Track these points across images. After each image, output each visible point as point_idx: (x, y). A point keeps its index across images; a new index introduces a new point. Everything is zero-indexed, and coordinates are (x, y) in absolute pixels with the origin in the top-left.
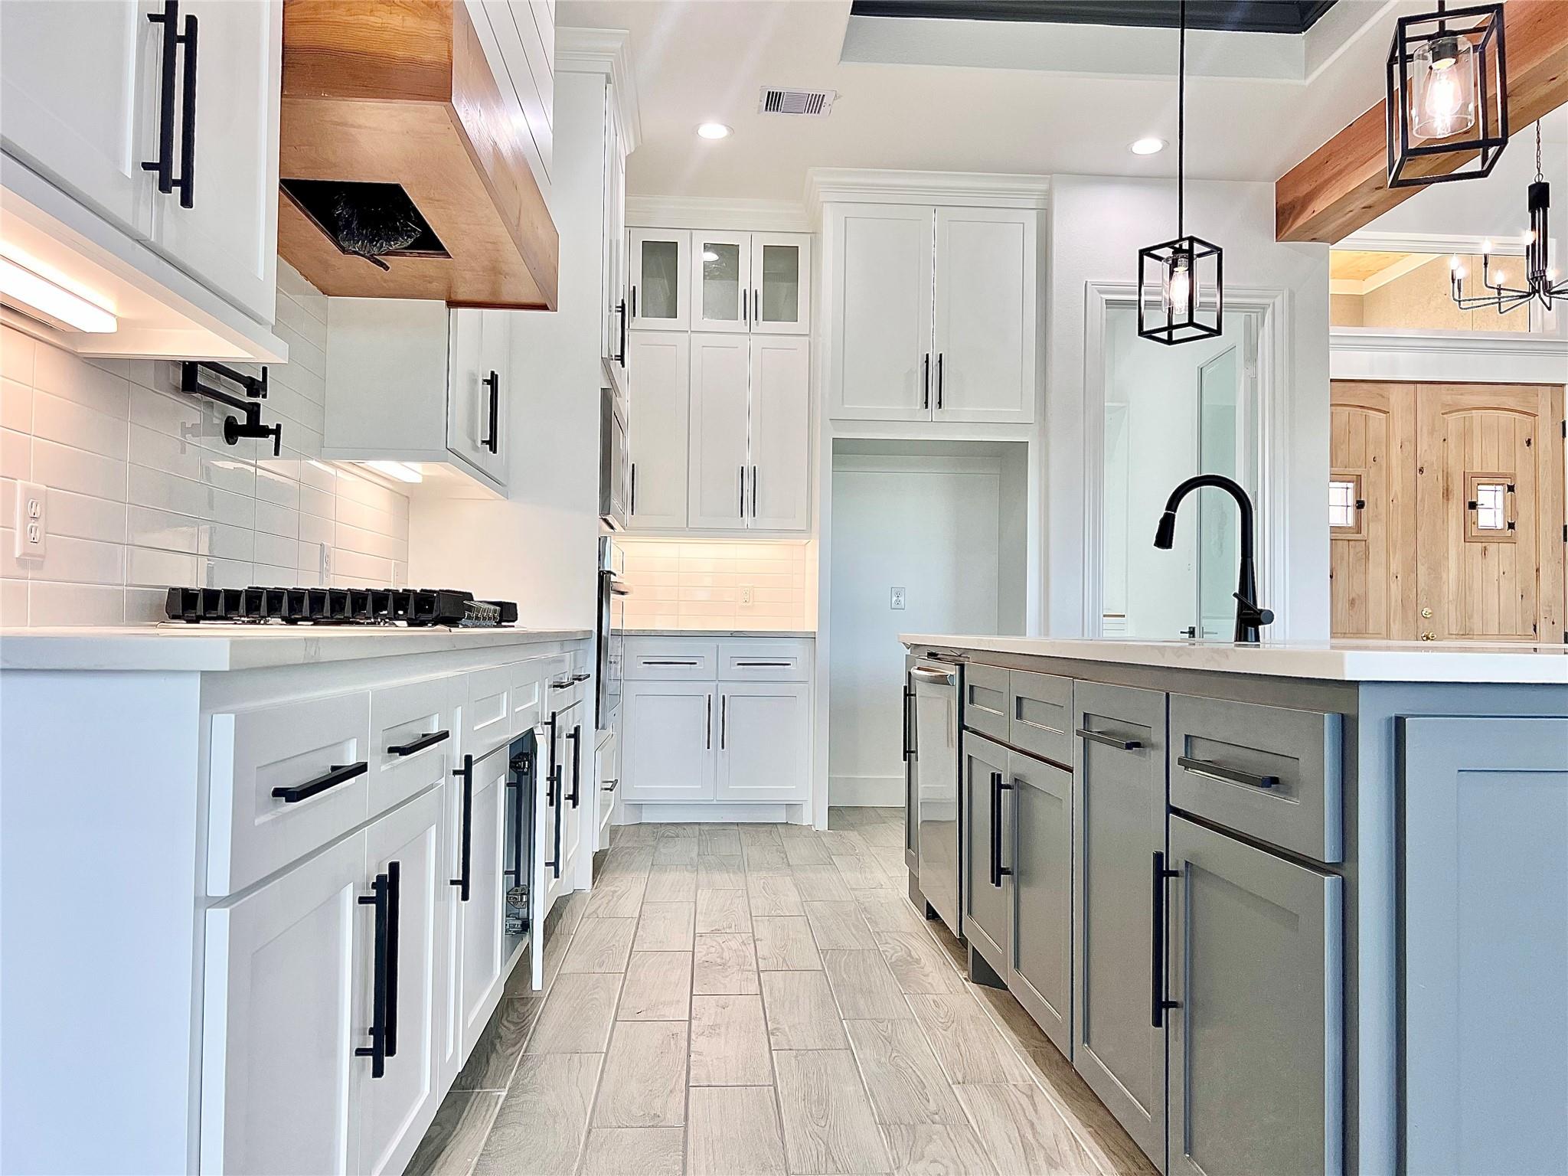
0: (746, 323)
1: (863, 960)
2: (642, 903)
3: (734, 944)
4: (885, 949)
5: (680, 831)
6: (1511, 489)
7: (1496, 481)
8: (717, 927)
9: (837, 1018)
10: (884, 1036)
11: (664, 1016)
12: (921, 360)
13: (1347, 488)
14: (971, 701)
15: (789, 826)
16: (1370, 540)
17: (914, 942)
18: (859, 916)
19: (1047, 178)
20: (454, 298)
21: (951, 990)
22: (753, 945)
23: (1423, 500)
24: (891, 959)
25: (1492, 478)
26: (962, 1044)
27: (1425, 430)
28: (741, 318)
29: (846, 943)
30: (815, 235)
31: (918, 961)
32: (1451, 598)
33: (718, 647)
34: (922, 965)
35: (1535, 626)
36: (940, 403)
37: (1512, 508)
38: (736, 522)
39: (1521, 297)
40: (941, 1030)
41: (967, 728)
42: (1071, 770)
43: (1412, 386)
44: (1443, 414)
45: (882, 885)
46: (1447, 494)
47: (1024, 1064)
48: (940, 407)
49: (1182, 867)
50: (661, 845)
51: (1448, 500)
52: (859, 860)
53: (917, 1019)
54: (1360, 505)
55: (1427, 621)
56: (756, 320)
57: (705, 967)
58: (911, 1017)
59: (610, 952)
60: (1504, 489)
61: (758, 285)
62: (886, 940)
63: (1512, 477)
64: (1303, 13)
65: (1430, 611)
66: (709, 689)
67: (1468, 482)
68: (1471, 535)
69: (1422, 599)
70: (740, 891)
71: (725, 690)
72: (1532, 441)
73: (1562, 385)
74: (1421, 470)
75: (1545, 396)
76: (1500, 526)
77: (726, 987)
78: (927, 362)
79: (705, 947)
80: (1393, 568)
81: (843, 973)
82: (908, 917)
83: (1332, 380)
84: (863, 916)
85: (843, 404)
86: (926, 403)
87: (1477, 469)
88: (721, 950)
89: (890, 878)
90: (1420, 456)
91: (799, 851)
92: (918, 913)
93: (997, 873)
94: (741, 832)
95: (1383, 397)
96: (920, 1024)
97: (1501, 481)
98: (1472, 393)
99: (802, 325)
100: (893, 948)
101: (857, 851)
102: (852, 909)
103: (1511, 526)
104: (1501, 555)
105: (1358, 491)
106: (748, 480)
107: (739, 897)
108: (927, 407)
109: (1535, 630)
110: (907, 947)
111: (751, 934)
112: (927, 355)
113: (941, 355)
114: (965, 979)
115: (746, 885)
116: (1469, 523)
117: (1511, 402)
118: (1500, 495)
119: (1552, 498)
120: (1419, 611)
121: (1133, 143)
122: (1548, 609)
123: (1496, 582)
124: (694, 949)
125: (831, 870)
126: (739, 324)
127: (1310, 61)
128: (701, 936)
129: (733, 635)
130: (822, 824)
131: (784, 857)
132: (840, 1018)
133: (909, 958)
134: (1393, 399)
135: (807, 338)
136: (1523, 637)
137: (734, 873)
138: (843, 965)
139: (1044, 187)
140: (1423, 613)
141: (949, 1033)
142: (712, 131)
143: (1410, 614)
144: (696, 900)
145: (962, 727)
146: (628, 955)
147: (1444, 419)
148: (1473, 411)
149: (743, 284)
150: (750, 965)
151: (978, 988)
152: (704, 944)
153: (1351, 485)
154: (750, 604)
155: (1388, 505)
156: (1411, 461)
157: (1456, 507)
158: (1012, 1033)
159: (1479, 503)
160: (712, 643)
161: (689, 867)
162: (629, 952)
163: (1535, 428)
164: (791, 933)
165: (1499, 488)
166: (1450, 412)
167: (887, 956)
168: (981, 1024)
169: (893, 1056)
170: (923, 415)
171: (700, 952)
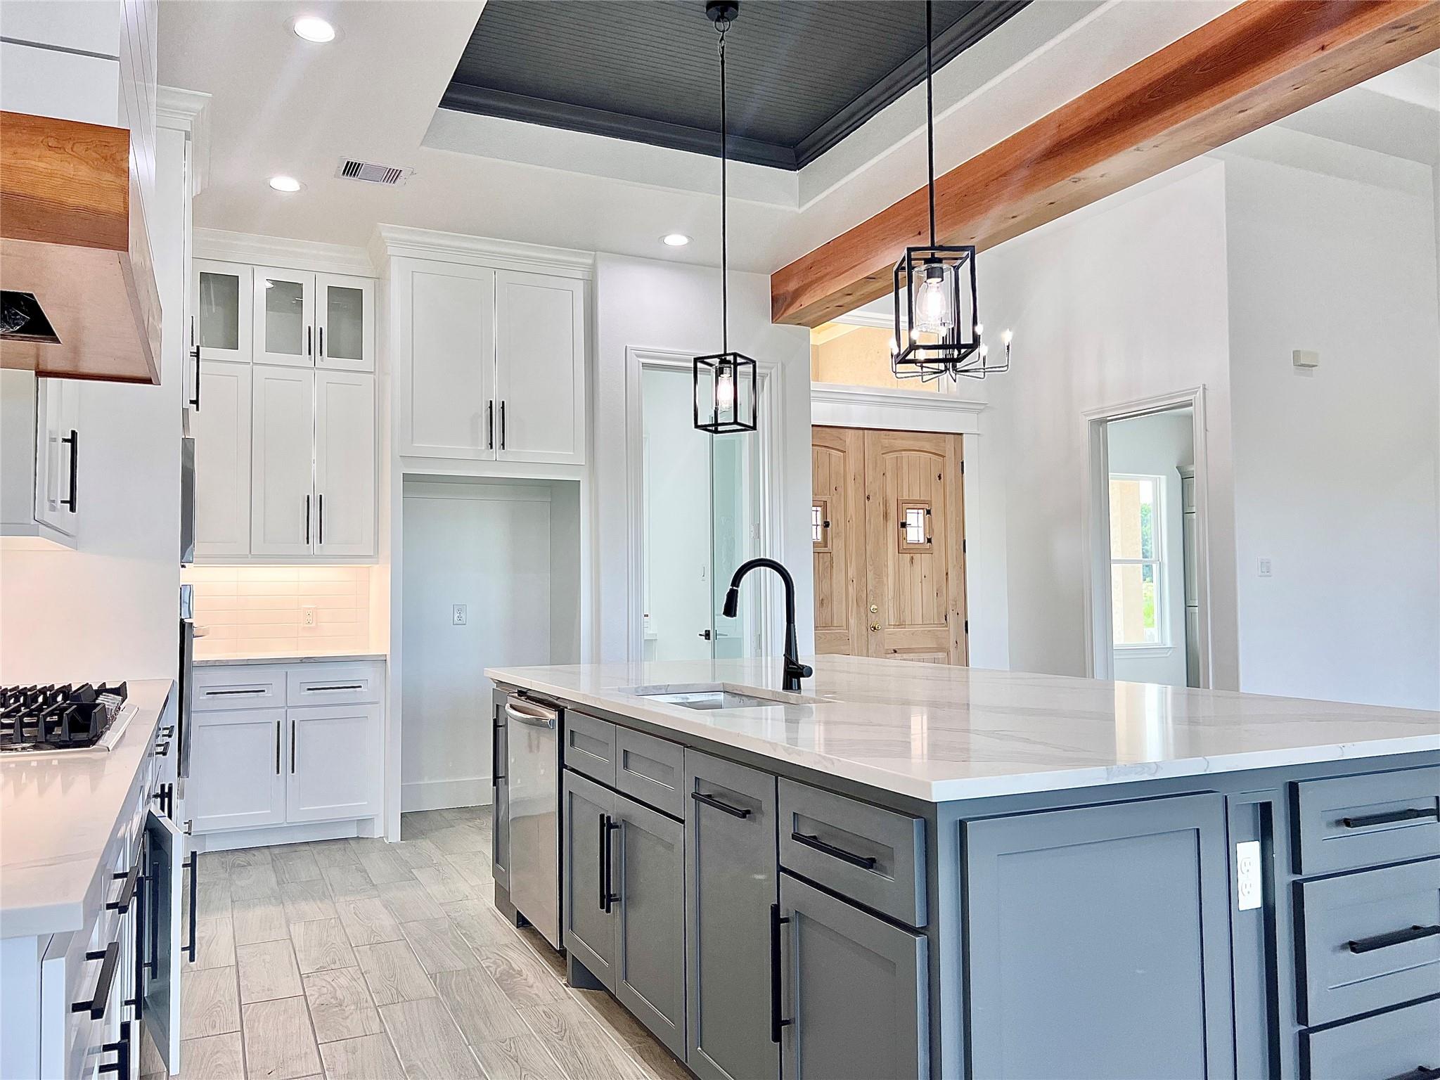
0: (310, 359)
1: (471, 980)
2: (235, 947)
3: (343, 981)
4: (488, 964)
5: (249, 856)
6: (929, 512)
7: (919, 506)
8: (322, 965)
9: (463, 1045)
10: (510, 1056)
11: (297, 1073)
12: (485, 406)
13: (817, 511)
14: (572, 744)
15: (361, 841)
16: (834, 553)
17: (511, 954)
18: (455, 933)
19: (590, 254)
20: (42, 367)
21: (556, 997)
22: (362, 979)
23: (870, 520)
24: (495, 974)
25: (915, 504)
26: (578, 1052)
27: (870, 466)
28: (306, 354)
29: (452, 965)
30: (380, 280)
31: (520, 973)
32: (890, 597)
33: (287, 673)
34: (525, 976)
35: (946, 617)
36: (503, 444)
37: (929, 527)
38: (303, 548)
39: (935, 373)
40: (558, 1041)
41: (566, 767)
42: (682, 822)
43: (861, 432)
44: (883, 454)
45: (467, 896)
46: (886, 516)
47: (634, 1061)
48: (504, 448)
49: (792, 914)
50: (234, 877)
51: (887, 521)
52: (439, 870)
53: (534, 1033)
54: (826, 525)
55: (873, 616)
56: (321, 355)
57: (323, 1011)
58: (528, 1033)
59: (219, 1009)
60: (924, 512)
61: (323, 323)
62: (486, 955)
63: (929, 503)
64: (798, 157)
65: (876, 607)
66: (278, 715)
67: (900, 506)
68: (904, 548)
69: (871, 598)
70: (333, 921)
71: (294, 715)
72: (942, 476)
73: (961, 434)
74: (868, 498)
75: (950, 442)
76: (922, 541)
77: (349, 1030)
78: (491, 407)
79: (315, 988)
80: (850, 574)
81: (457, 997)
82: (500, 928)
83: (813, 426)
84: (459, 932)
85: (412, 443)
86: (491, 444)
87: (905, 497)
88: (332, 989)
89: (472, 887)
90: (868, 486)
91: (377, 866)
92: (507, 922)
93: (606, 899)
94: (315, 852)
95: (841, 439)
96: (538, 1038)
97: (922, 506)
98: (903, 439)
99: (367, 362)
100: (494, 963)
101: (435, 862)
102: (447, 926)
103: (929, 541)
104: (923, 562)
105: (825, 514)
106: (314, 508)
107: (334, 927)
108: (491, 447)
109: (946, 620)
110: (508, 961)
111: (358, 968)
112: (491, 402)
113: (503, 402)
114: (565, 984)
115: (336, 911)
116: (901, 539)
117: (927, 446)
118: (921, 516)
119: (956, 520)
120: (869, 607)
121: (665, 236)
122: (954, 603)
123: (920, 584)
124: (305, 992)
125: (415, 885)
126: (304, 359)
127: (803, 197)
128: (308, 977)
129: (303, 661)
130: (396, 836)
131: (366, 876)
132: (466, 1044)
133: (511, 971)
134: (848, 441)
135: (372, 375)
136: (939, 626)
137: (321, 900)
138: (454, 987)
139: (590, 261)
140: (872, 608)
141: (564, 1043)
142: (286, 184)
143: (862, 610)
144: (291, 936)
145: (562, 765)
146: (238, 1010)
147: (883, 458)
148: (903, 452)
149: (307, 321)
150: (366, 1002)
151: (578, 992)
152: (314, 985)
153: (819, 509)
154: (313, 625)
155: (846, 525)
156: (861, 490)
157: (892, 525)
158: (616, 1033)
159: (908, 523)
160: (281, 671)
161: (272, 899)
162: (237, 1006)
163: (944, 466)
164: (396, 960)
165: (921, 511)
166: (888, 453)
167: (491, 973)
168: (589, 1029)
169: (523, 1074)
170: (486, 454)
171: (311, 995)
